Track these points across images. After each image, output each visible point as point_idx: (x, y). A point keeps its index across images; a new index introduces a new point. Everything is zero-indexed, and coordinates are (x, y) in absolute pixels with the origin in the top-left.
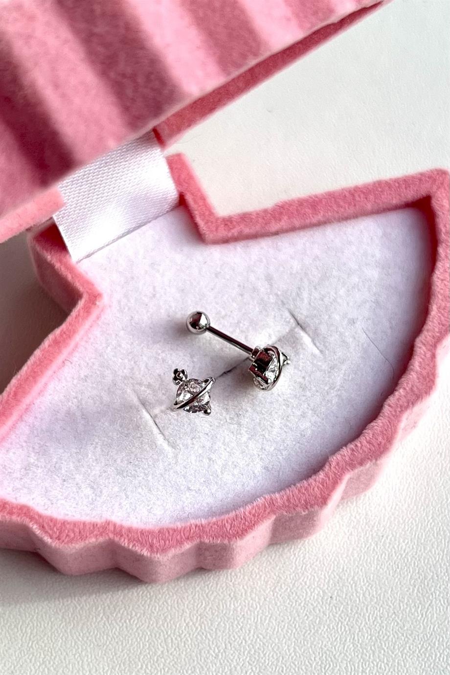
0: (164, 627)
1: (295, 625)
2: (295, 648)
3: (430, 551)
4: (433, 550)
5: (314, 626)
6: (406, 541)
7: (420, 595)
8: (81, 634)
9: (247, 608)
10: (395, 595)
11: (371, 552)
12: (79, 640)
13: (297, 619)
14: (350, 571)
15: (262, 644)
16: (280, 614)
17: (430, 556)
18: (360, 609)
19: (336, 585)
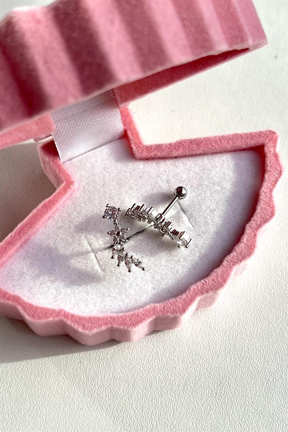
0: (121, 413)
1: (196, 411)
2: (196, 424)
3: (271, 365)
4: (273, 364)
5: (207, 411)
6: (258, 360)
7: (266, 391)
8: (74, 419)
9: (168, 401)
10: (252, 391)
11: (238, 366)
12: (73, 422)
13: (197, 407)
14: (226, 378)
15: (177, 422)
16: (187, 404)
17: (271, 368)
18: (232, 400)
19: (218, 386)
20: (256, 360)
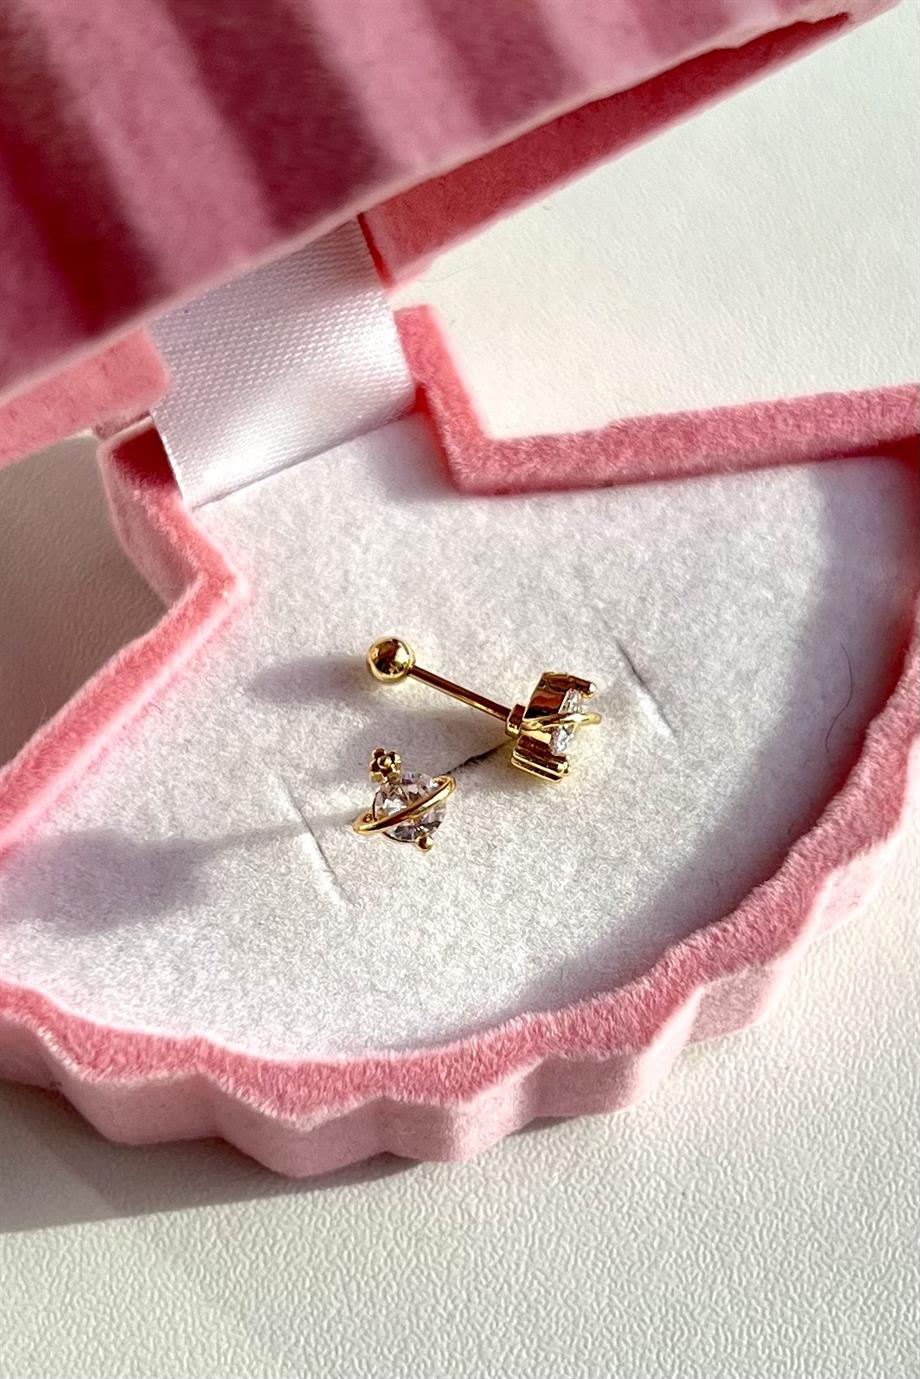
0: (342, 1259)
1: (611, 1252)
2: (611, 1299)
3: (885, 1096)
4: (891, 1095)
5: (649, 1253)
6: (836, 1078)
7: (865, 1186)
8: (173, 1277)
9: (511, 1219)
10: (815, 1188)
11: (764, 1101)
12: (167, 1289)
13: (615, 1239)
14: (722, 1140)
15: (542, 1291)
16: (578, 1230)
17: (885, 1108)
18: (742, 1217)
19: (692, 1168)
20: (830, 1079)
